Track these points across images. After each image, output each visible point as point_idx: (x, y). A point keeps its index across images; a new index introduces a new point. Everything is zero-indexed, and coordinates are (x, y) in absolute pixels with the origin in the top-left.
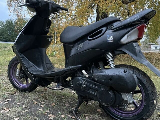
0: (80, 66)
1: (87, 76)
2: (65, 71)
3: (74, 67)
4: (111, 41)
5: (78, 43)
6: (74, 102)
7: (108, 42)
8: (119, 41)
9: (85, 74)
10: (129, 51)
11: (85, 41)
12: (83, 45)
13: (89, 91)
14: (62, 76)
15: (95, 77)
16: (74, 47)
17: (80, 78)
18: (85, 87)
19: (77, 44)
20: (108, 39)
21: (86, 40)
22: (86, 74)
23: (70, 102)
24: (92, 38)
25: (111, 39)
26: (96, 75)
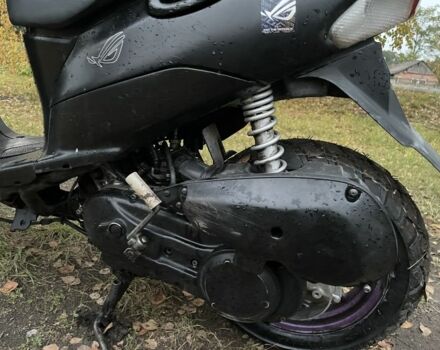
0: (116, 150)
1: (154, 202)
2: (40, 171)
3: (85, 153)
4: (284, 24)
5: (96, 30)
6: (95, 259)
7: (266, 31)
8: (324, 32)
9: (144, 194)
10: (360, 84)
11: (134, 21)
12: (127, 41)
13: (162, 258)
14: (30, 189)
15: (195, 215)
16: (76, 52)
17: (115, 201)
18: (140, 249)
19: (88, 34)
20: (269, 14)
21: (139, 16)
22: (148, 195)
23: (79, 261)
24: (173, 6)
25: (287, 14)
26: (201, 206)
